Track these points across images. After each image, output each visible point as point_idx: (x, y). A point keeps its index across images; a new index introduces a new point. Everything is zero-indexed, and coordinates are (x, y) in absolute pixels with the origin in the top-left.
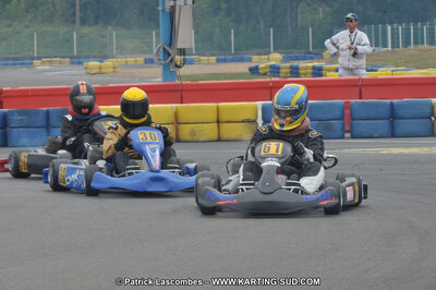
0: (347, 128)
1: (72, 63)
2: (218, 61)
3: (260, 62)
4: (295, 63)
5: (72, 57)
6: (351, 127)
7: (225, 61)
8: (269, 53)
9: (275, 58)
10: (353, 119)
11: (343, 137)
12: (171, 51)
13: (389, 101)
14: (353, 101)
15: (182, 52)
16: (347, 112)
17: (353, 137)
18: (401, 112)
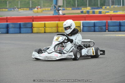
0: (107, 29)
1: (30, 10)
2: (72, 9)
3: (84, 9)
4: (94, 10)
5: (30, 8)
6: (108, 28)
7: (74, 9)
8: (86, 7)
9: (88, 8)
10: (109, 26)
11: (105, 31)
12: (56, 6)
13: (119, 21)
14: (108, 21)
15: (60, 6)
16: (107, 24)
17: (109, 31)
18: (122, 24)
